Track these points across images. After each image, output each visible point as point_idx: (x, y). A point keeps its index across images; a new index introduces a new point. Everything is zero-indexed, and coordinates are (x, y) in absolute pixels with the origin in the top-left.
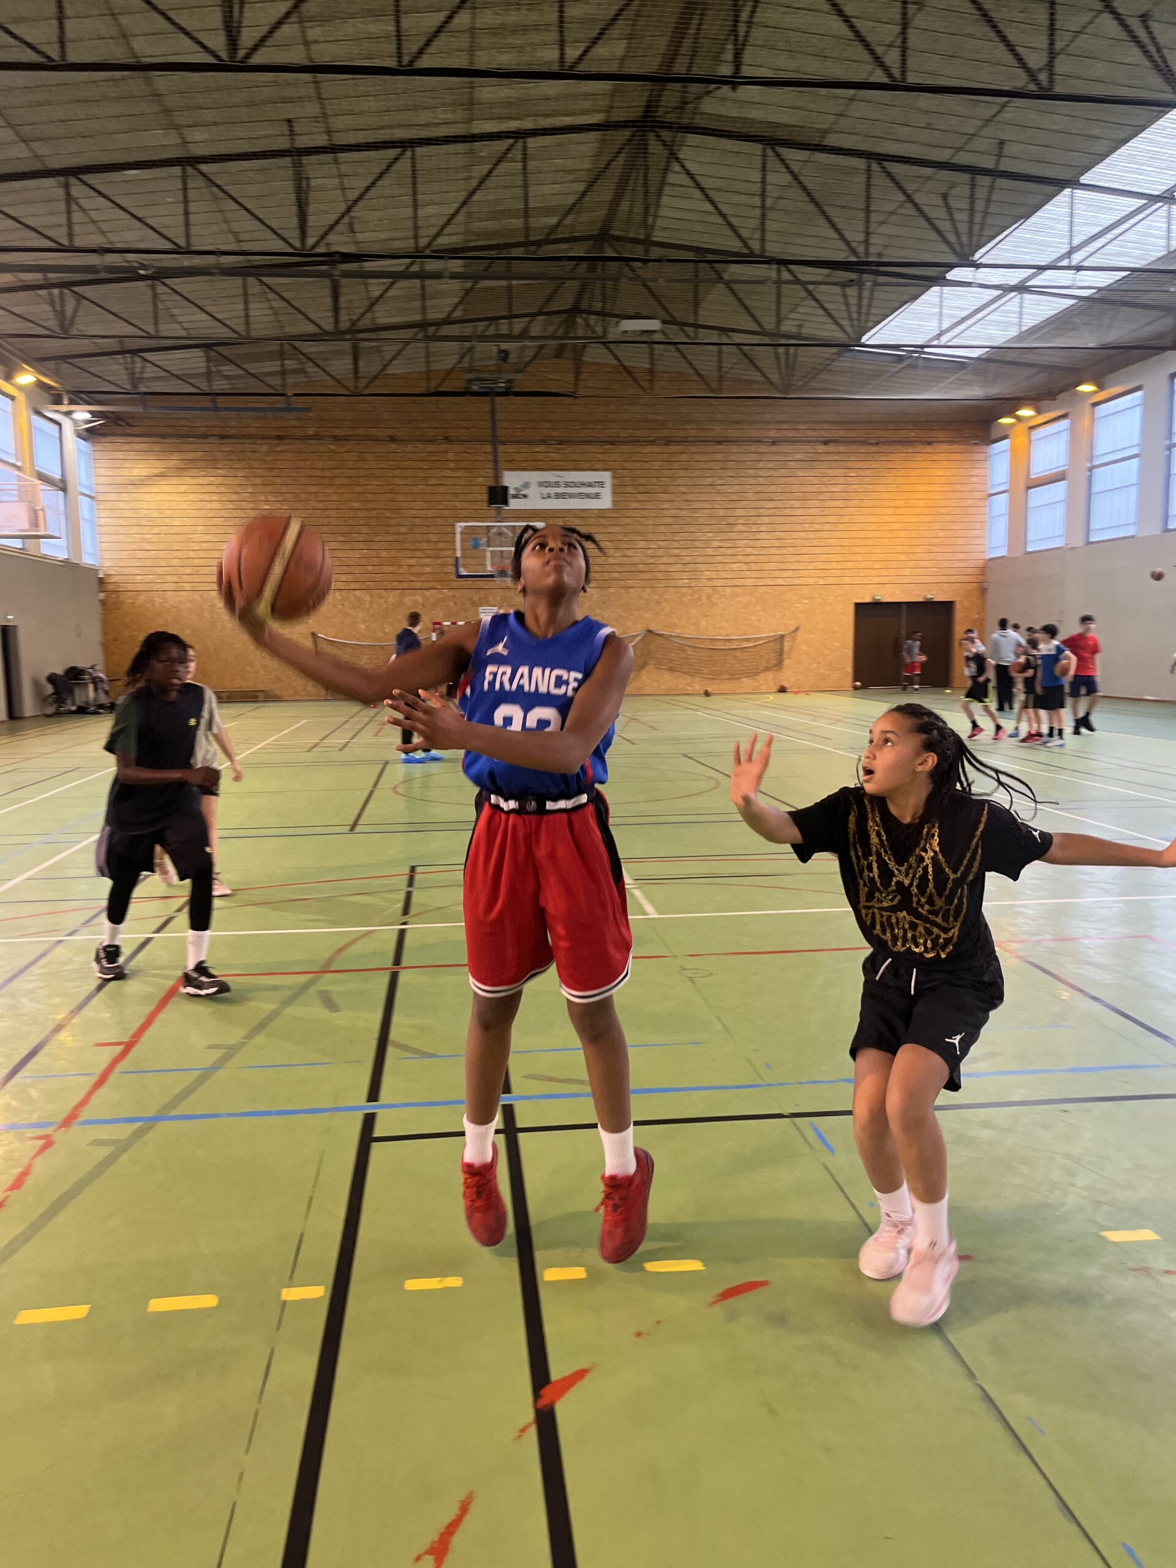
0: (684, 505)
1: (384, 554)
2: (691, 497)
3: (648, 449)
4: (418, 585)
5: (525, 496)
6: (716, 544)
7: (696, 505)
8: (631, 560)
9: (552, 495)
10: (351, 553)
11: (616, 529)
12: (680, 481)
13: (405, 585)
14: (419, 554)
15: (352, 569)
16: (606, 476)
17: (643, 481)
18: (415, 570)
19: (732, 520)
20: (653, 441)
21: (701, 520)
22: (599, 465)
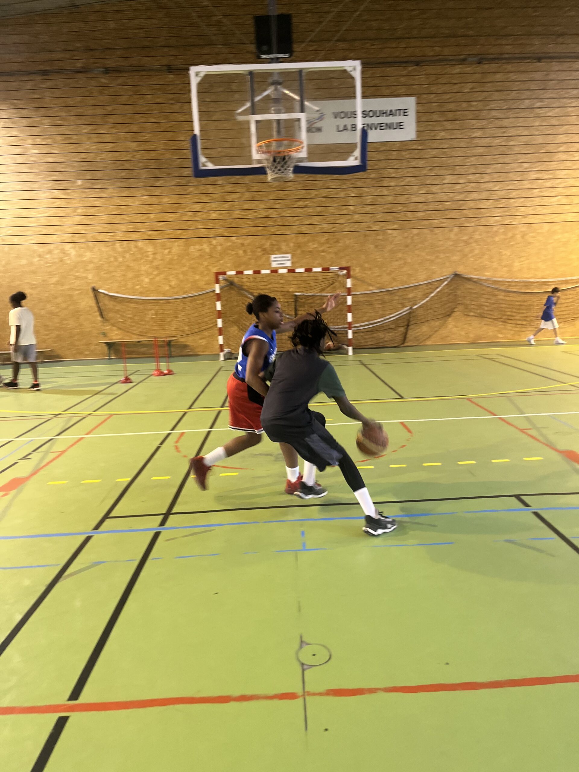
0: (499, 132)
1: (165, 200)
2: (505, 123)
3: (457, 69)
4: (203, 232)
5: (319, 130)
6: (533, 176)
7: (512, 132)
8: (439, 197)
9: (349, 127)
10: (130, 201)
11: (421, 163)
12: (493, 105)
13: (190, 234)
14: (205, 199)
15: (133, 218)
16: (410, 103)
17: (452, 106)
18: (200, 216)
19: (550, 148)
20: (464, 60)
21: (517, 149)
22: (402, 90)
